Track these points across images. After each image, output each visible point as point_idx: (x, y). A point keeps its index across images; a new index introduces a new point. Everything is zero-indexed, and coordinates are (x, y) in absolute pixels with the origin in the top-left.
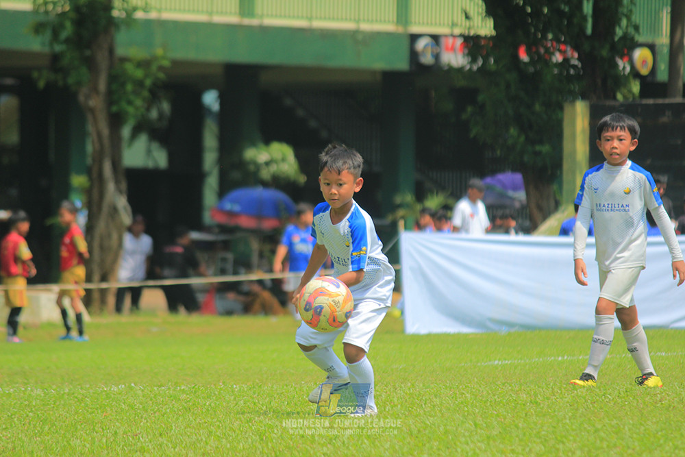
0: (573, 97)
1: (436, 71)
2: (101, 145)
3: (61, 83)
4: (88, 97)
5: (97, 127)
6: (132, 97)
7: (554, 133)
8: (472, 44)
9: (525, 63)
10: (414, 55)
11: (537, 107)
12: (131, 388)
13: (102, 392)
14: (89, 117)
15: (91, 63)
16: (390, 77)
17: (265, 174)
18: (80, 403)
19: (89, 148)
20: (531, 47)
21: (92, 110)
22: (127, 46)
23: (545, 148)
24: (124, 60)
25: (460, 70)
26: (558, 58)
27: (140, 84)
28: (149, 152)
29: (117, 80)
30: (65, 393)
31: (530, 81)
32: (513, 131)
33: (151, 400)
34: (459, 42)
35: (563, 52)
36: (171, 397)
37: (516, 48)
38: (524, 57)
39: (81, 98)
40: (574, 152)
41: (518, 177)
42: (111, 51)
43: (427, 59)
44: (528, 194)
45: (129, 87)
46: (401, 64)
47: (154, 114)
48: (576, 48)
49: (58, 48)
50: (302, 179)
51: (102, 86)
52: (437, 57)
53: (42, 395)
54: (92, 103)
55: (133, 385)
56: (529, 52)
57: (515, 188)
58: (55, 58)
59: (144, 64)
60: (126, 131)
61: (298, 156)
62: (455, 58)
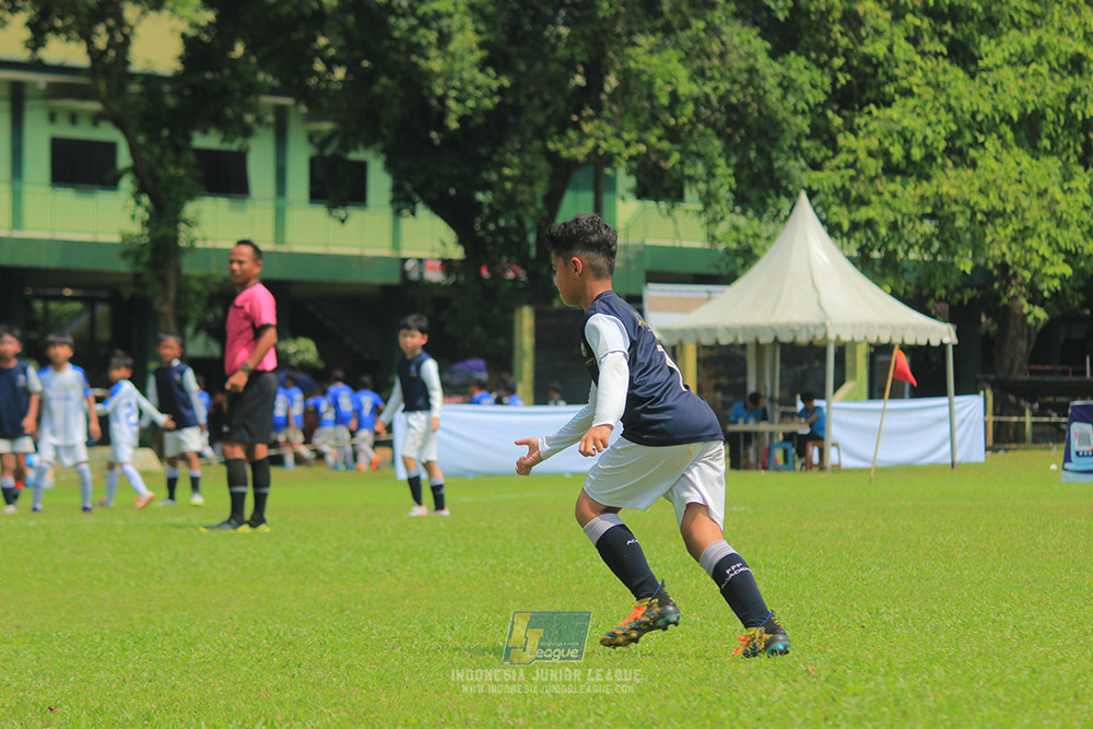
0: (521, 304)
1: (422, 285)
7: (507, 330)
8: (447, 265)
9: (488, 280)
10: (404, 273)
11: (496, 311)
15: (163, 280)
16: (386, 289)
17: (294, 361)
20: (491, 266)
22: (189, 267)
23: (501, 342)
24: (188, 278)
25: (438, 285)
26: (510, 275)
27: (199, 295)
28: (207, 345)
29: (182, 291)
31: (490, 291)
32: (478, 330)
34: (438, 264)
35: (514, 271)
37: (478, 267)
38: (485, 274)
40: (521, 345)
41: (480, 363)
42: (178, 270)
43: (414, 276)
44: (490, 375)
45: (192, 297)
46: (395, 279)
48: (524, 267)
49: (140, 268)
50: (321, 365)
51: (172, 295)
52: (421, 274)
56: (489, 271)
57: (479, 370)
58: (137, 277)
59: (203, 280)
60: (189, 330)
61: (318, 348)
62: (435, 275)
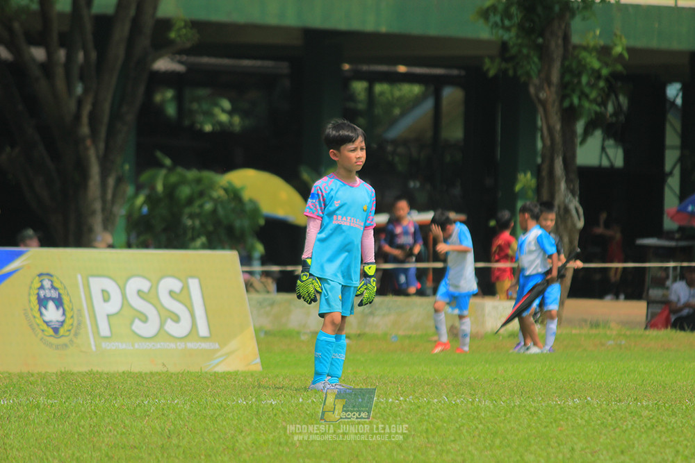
2: (552, 140)
3: (511, 73)
4: (539, 88)
5: (547, 122)
6: (587, 90)
12: (588, 403)
13: (556, 405)
14: (541, 110)
18: (533, 416)
19: (539, 145)
21: (543, 103)
30: (515, 405)
33: (610, 415)
36: (632, 412)
39: (532, 90)
47: (610, 108)
53: (491, 406)
54: (542, 95)
55: (589, 399)
